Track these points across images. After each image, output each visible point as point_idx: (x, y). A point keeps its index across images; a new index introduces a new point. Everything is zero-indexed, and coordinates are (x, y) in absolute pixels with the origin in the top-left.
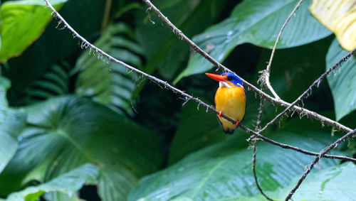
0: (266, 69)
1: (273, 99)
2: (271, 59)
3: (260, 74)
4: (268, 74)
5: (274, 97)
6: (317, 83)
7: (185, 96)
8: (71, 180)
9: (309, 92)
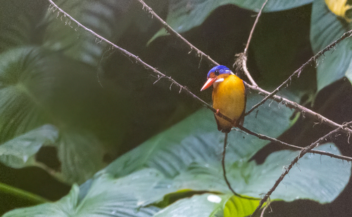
0: (243, 51)
1: (250, 86)
2: (249, 41)
3: (237, 57)
4: (246, 58)
5: (251, 84)
6: (298, 73)
7: (158, 74)
8: (27, 143)
9: (288, 82)
